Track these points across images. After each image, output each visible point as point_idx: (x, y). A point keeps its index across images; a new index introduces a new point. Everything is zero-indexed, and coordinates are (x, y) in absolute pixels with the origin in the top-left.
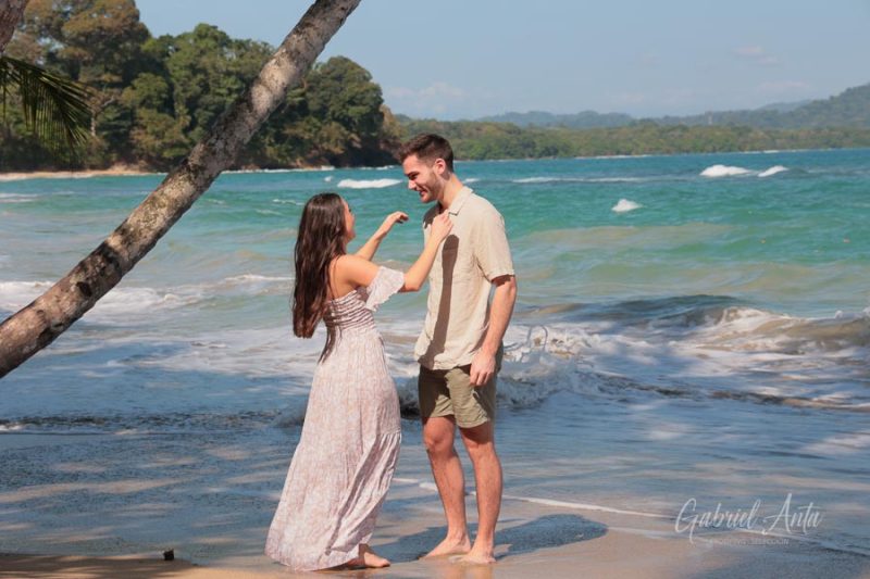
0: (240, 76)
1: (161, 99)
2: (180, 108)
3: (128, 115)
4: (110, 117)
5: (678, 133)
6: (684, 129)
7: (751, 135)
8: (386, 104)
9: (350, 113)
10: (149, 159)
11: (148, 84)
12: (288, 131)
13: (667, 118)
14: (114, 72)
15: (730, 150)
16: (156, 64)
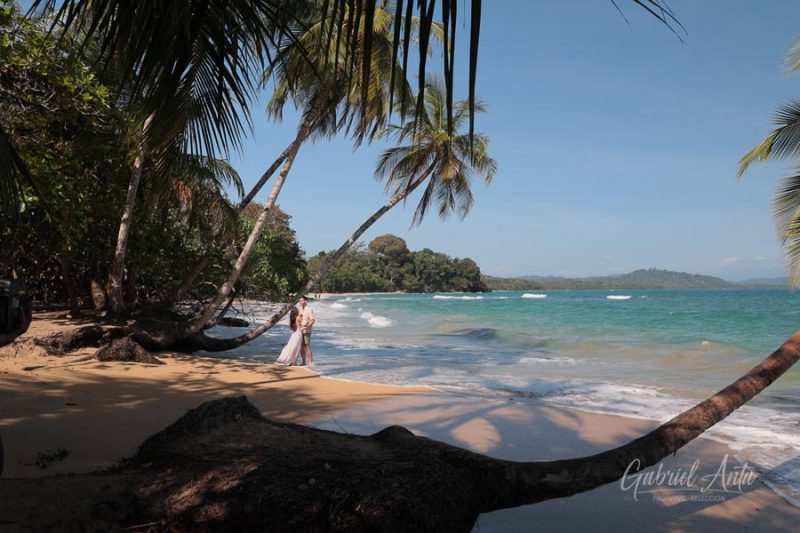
0: (436, 264)
1: (411, 270)
2: (417, 274)
4: (397, 276)
8: (481, 272)
9: (470, 275)
10: (408, 289)
12: (450, 281)
13: (576, 278)
14: (398, 263)
16: (410, 260)
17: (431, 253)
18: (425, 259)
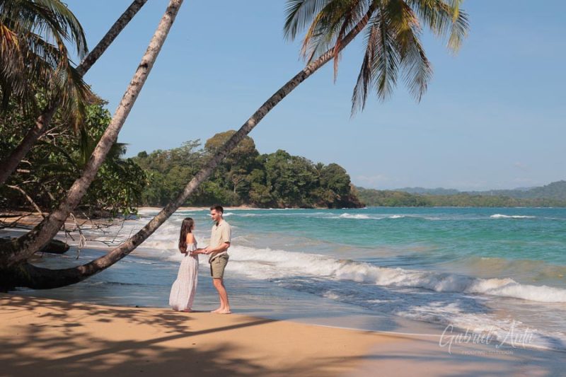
0: (294, 171)
1: (261, 179)
2: (269, 183)
3: (248, 185)
4: (242, 186)
5: (478, 198)
6: (480, 196)
7: (510, 200)
8: (352, 183)
9: (337, 186)
10: (256, 203)
11: (257, 173)
12: (311, 193)
13: (474, 192)
14: (244, 168)
15: (500, 207)
16: (260, 165)
17: (287, 156)
18: (280, 164)
